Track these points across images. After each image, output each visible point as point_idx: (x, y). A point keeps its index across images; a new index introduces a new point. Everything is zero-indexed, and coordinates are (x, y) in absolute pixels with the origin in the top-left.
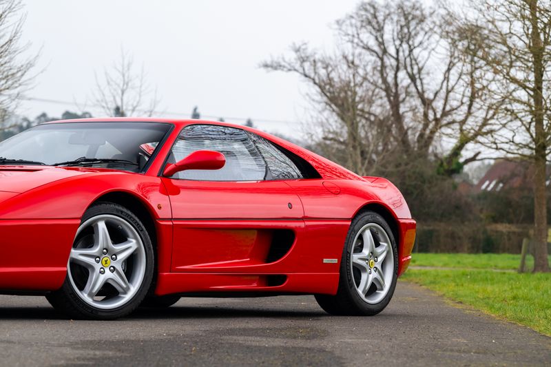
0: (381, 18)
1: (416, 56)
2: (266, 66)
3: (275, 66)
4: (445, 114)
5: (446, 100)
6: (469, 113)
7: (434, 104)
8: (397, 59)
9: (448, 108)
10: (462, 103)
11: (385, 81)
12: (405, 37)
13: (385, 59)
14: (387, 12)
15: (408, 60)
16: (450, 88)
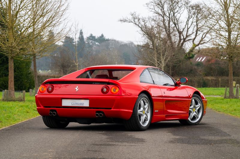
0: (163, 3)
1: (176, 16)
2: (121, 21)
3: (125, 21)
4: (187, 36)
5: (187, 31)
6: (196, 36)
7: (183, 33)
8: (169, 17)
9: (188, 35)
10: (193, 33)
11: (164, 25)
12: (172, 9)
13: (165, 18)
15: (173, 17)
16: (189, 27)
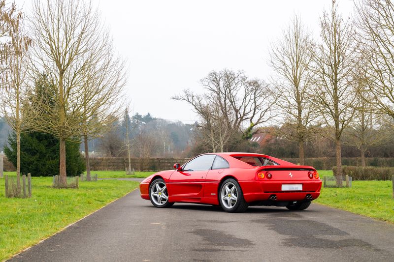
0: (218, 79)
1: (232, 93)
2: (173, 98)
3: (178, 99)
4: (244, 115)
5: (245, 109)
6: (254, 114)
7: (240, 111)
8: (225, 94)
9: (245, 113)
10: (251, 111)
11: (220, 103)
12: (228, 86)
13: (221, 95)
14: (220, 76)
15: (229, 94)
16: (246, 105)
